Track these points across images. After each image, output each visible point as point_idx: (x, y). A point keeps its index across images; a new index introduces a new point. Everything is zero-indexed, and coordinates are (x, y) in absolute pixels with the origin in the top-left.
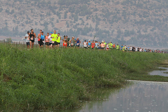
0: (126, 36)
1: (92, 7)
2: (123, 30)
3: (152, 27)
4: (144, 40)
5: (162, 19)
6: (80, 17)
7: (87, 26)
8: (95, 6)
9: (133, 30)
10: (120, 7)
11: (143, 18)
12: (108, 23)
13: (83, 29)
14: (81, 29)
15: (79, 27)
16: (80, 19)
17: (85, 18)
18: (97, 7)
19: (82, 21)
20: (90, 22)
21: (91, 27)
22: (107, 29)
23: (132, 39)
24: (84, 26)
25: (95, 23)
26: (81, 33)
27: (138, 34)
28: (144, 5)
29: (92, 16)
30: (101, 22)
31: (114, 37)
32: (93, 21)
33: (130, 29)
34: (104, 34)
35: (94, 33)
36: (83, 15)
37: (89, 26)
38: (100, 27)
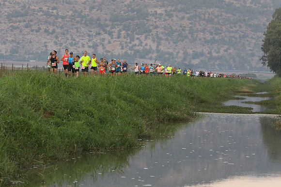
0: (194, 58)
1: (151, 23)
2: (190, 51)
3: (226, 47)
4: (216, 63)
5: (238, 36)
6: (136, 36)
7: (145, 47)
8: (155, 22)
9: (203, 51)
10: (186, 22)
11: (215, 35)
12: (172, 43)
13: (141, 51)
14: (138, 51)
15: (136, 48)
16: (137, 39)
17: (143, 37)
18: (158, 23)
19: (140, 41)
20: (149, 42)
21: (151, 49)
22: (170, 51)
23: (202, 61)
24: (142, 48)
25: (156, 44)
26: (138, 56)
27: (209, 55)
28: (216, 20)
29: (152, 35)
30: (163, 42)
31: (179, 60)
32: (153, 41)
33: (199, 50)
34: (167, 56)
35: (154, 55)
36: (141, 34)
37: (148, 47)
38: (161, 48)
